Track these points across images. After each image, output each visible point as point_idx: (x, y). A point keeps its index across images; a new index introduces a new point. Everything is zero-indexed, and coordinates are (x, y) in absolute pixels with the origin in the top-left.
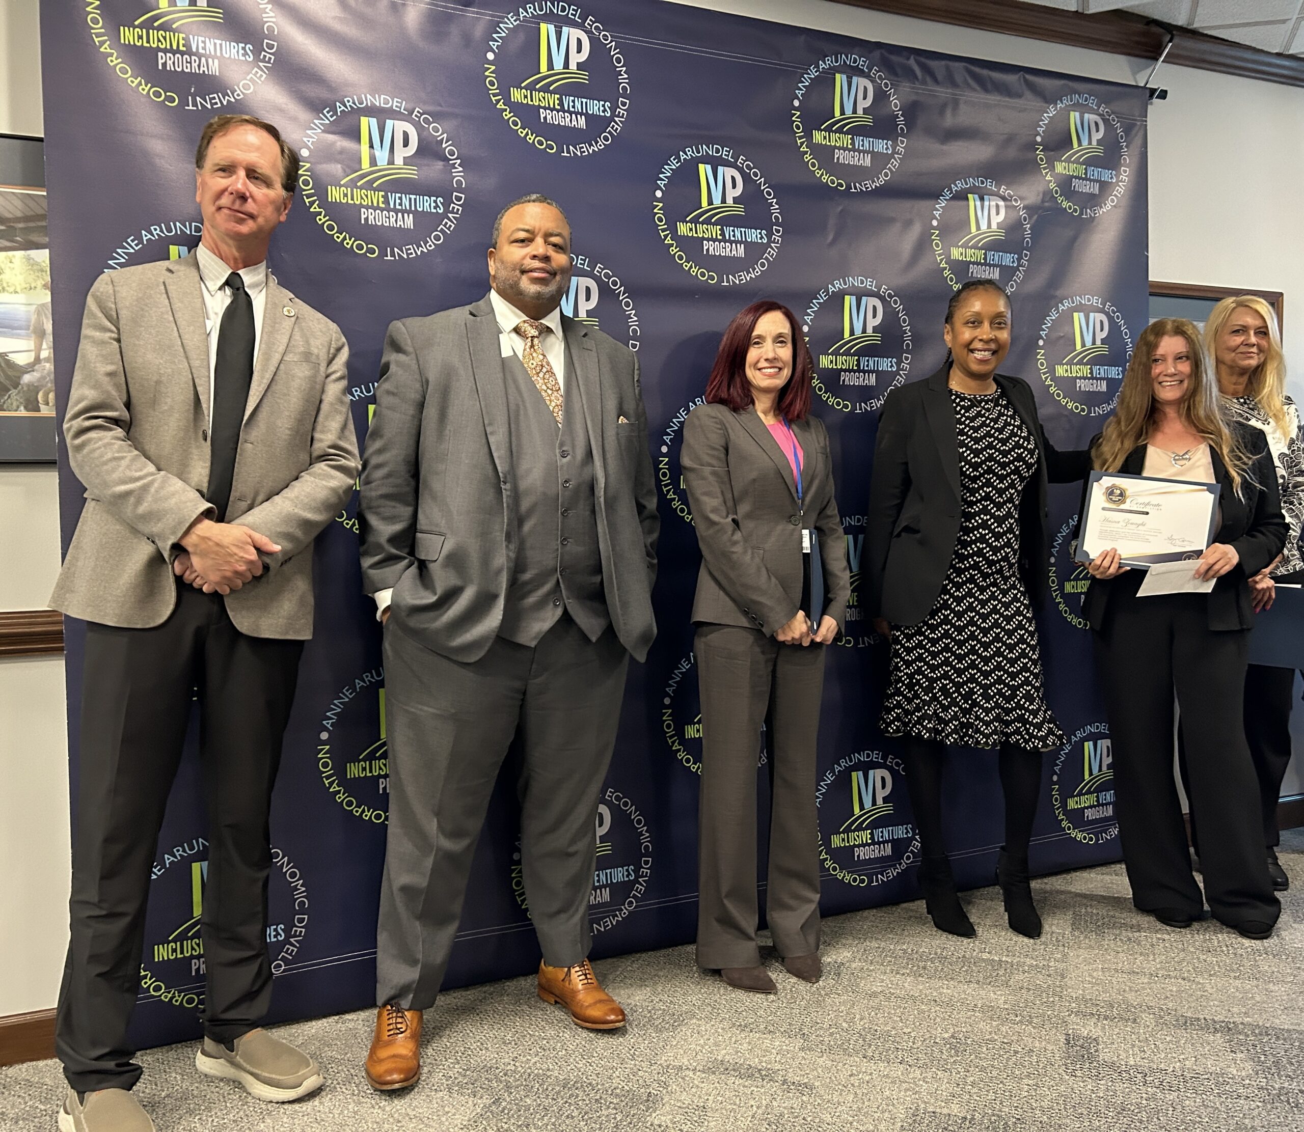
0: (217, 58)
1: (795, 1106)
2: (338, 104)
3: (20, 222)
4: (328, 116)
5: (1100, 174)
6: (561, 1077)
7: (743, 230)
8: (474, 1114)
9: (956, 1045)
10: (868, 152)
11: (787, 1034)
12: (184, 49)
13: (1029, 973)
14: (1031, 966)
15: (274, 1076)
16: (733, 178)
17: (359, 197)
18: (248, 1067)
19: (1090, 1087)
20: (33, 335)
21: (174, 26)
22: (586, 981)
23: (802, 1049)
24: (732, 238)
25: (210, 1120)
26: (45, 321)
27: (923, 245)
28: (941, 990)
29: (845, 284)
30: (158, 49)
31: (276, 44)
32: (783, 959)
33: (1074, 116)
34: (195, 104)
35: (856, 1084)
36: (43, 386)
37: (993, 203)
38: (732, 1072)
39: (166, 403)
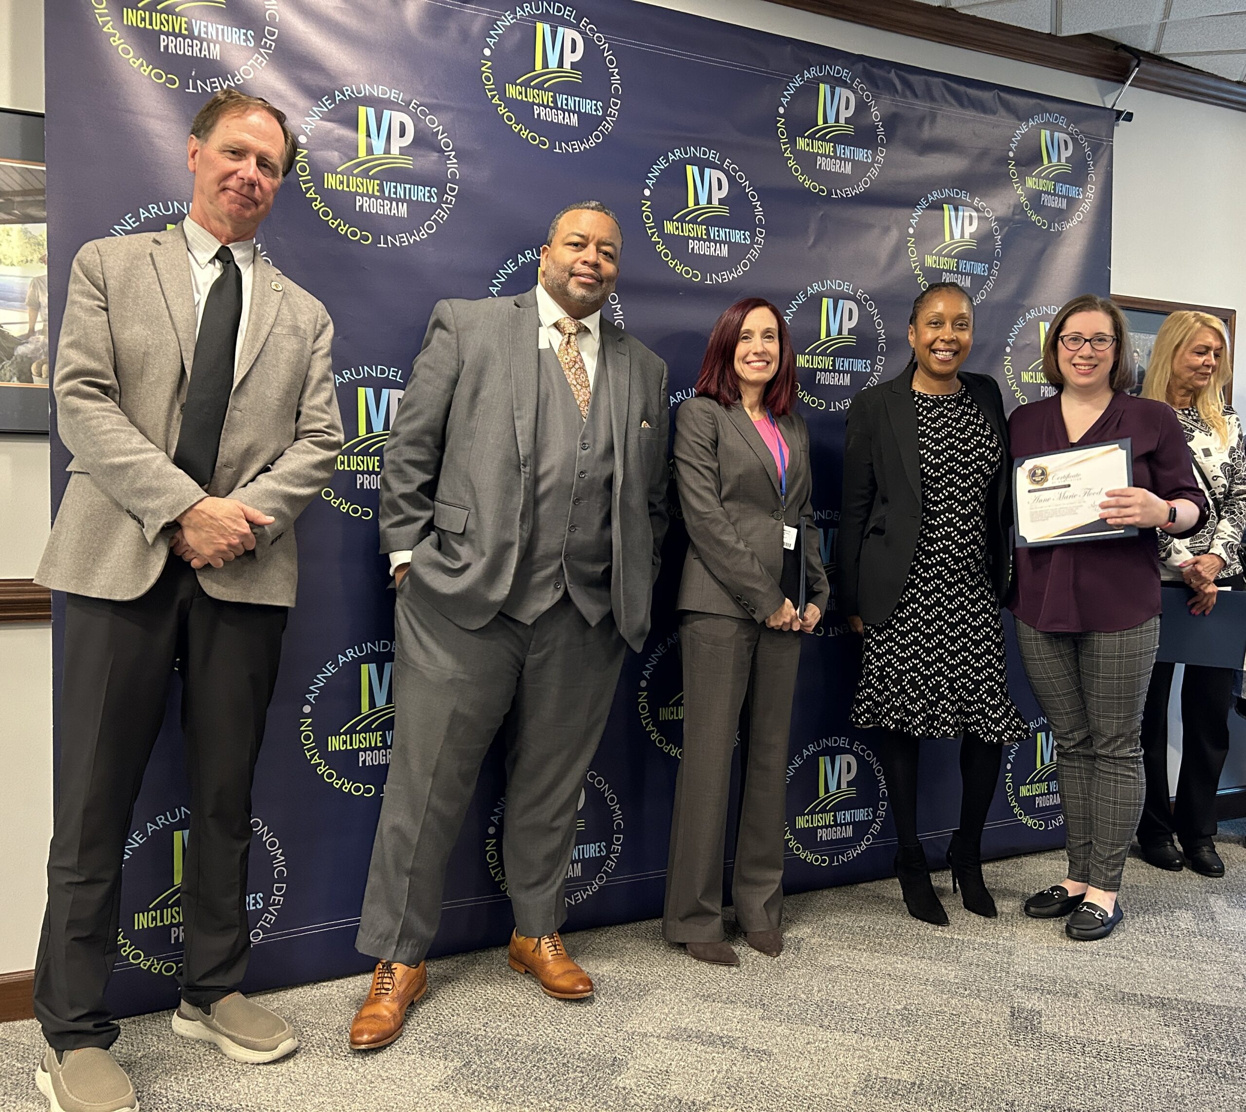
0: (219, 43)
1: (754, 1071)
2: (337, 93)
3: (18, 196)
4: (327, 103)
5: (1068, 190)
6: (530, 1042)
7: (727, 230)
8: (445, 1075)
9: (907, 1016)
10: (849, 160)
11: (748, 1004)
12: (186, 33)
13: (979, 950)
14: (981, 943)
15: (250, 1039)
16: (719, 180)
17: (355, 184)
18: (225, 1030)
19: (1032, 1056)
20: (28, 307)
21: (177, 10)
22: (555, 952)
23: (762, 1018)
24: (717, 238)
25: (186, 1079)
26: (40, 294)
27: (899, 251)
28: (896, 965)
29: (823, 287)
30: (161, 32)
31: (277, 31)
32: (745, 934)
33: (1045, 134)
34: (195, 87)
35: (812, 1052)
36: (36, 358)
37: (967, 214)
38: (695, 1039)
39: (154, 374)
